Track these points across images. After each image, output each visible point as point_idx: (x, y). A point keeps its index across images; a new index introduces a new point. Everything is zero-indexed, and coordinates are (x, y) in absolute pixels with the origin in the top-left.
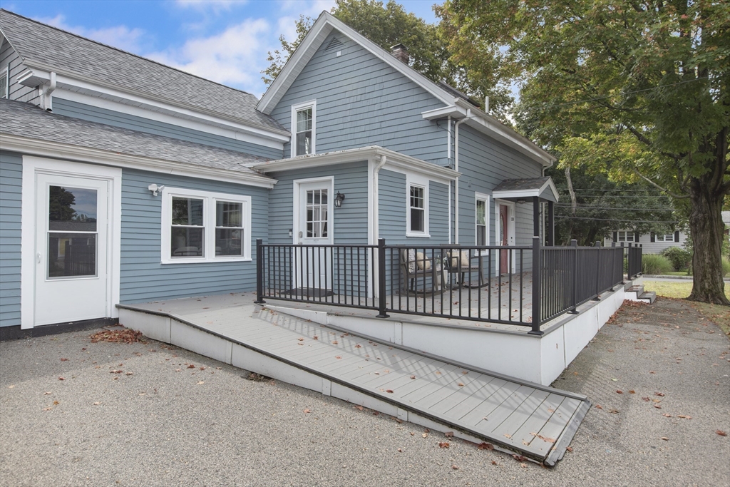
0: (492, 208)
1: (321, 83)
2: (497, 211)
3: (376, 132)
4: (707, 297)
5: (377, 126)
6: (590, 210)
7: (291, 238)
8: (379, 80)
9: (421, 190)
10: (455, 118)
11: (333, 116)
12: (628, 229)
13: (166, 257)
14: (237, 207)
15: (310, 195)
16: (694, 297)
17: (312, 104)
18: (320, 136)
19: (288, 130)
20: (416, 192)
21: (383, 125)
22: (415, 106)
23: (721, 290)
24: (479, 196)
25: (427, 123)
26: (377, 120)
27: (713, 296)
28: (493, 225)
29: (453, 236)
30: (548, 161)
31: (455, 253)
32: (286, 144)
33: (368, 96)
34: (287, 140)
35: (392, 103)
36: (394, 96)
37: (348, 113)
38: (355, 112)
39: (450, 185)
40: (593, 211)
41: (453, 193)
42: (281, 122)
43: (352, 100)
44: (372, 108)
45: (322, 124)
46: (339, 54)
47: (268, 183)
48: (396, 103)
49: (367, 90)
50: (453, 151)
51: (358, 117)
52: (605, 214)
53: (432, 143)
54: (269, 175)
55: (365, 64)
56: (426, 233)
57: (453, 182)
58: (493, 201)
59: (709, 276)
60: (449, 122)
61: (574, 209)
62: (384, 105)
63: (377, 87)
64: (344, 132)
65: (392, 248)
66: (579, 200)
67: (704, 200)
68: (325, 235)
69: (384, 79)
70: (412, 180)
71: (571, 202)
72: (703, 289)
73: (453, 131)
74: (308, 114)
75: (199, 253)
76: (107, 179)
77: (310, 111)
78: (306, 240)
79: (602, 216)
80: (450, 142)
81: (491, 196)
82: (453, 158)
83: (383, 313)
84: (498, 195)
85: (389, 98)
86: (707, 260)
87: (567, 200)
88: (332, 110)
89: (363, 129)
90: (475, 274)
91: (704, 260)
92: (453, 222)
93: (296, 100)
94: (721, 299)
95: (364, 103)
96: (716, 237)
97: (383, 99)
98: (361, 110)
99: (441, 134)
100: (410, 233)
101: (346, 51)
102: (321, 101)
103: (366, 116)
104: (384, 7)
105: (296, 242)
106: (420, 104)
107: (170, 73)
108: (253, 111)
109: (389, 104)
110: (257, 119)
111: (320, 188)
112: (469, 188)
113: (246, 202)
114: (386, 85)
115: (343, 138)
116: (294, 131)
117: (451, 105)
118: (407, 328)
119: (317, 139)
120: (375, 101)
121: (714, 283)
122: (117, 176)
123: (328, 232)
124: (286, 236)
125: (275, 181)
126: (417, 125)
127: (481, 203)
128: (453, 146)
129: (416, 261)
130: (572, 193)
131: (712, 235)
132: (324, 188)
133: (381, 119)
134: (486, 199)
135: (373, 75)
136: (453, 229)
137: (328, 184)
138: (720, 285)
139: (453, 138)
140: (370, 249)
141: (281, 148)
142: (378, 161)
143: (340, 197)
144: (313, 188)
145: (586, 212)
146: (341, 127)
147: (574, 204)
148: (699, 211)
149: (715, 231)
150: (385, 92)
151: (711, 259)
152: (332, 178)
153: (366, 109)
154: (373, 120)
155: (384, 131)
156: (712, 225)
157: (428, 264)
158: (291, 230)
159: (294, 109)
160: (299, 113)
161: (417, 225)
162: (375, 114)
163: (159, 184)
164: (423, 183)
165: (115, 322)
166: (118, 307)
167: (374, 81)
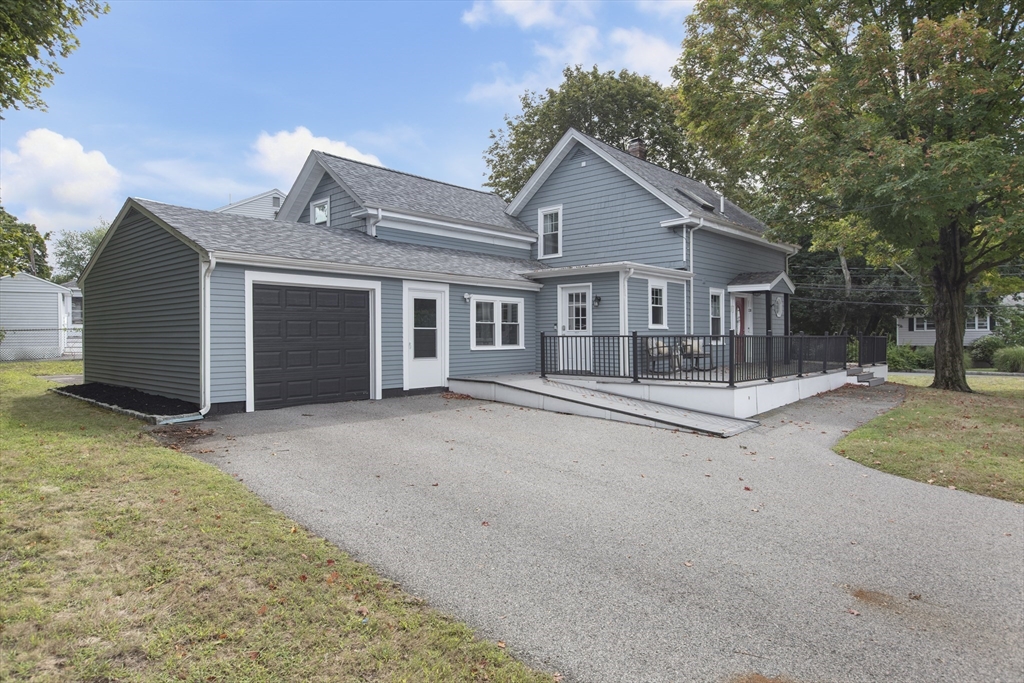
0: (727, 301)
1: (566, 190)
2: (733, 303)
3: (619, 236)
4: (947, 385)
5: (620, 230)
6: (868, 293)
7: (556, 331)
8: (621, 190)
9: (661, 290)
10: (690, 226)
11: (579, 220)
12: (918, 315)
13: (474, 347)
14: (515, 307)
15: (571, 296)
16: (935, 385)
17: (559, 209)
18: (566, 238)
19: (535, 232)
20: (657, 293)
21: (626, 230)
22: (654, 214)
23: (962, 379)
24: (713, 291)
25: (666, 230)
26: (619, 225)
27: (952, 384)
28: (728, 317)
29: (689, 328)
30: (792, 250)
31: (689, 342)
32: (534, 245)
33: (611, 204)
34: (534, 240)
35: (634, 211)
36: (635, 205)
37: (593, 218)
38: (599, 217)
39: (685, 284)
40: (872, 294)
41: (689, 291)
42: (528, 224)
43: (596, 206)
44: (614, 215)
45: (568, 228)
46: (584, 164)
47: (535, 287)
48: (638, 211)
49: (611, 198)
50: (688, 255)
51: (602, 222)
52: (886, 297)
53: (670, 247)
54: (536, 280)
55: (613, 180)
56: (664, 326)
57: (688, 282)
58: (728, 295)
59: (949, 364)
60: (685, 230)
61: (848, 292)
62: (626, 213)
63: (619, 196)
64: (589, 235)
65: (642, 337)
66: (856, 281)
67: (945, 289)
68: (584, 328)
69: (626, 189)
70: (653, 283)
71: (844, 282)
72: (943, 377)
73: (688, 237)
74: (554, 217)
75: (492, 343)
76: (441, 292)
77: (557, 214)
78: (568, 332)
79: (883, 299)
80: (685, 248)
81: (726, 290)
82: (688, 260)
83: (636, 380)
84: (732, 289)
85: (630, 206)
86: (947, 349)
87: (840, 281)
88: (578, 215)
89: (607, 233)
90: (708, 360)
91: (944, 349)
92: (689, 315)
93: (544, 204)
94: (960, 387)
95: (608, 210)
96: (957, 325)
97: (625, 207)
98: (605, 216)
99: (678, 240)
100: (652, 326)
101: (590, 163)
102: (567, 206)
103: (609, 221)
104: (616, 76)
105: (560, 334)
106: (659, 213)
107: (436, 187)
108: (503, 215)
109: (631, 212)
110: (509, 224)
111: (580, 291)
112: (703, 283)
113: (520, 302)
114: (628, 195)
115: (589, 240)
116: (541, 232)
117: (686, 216)
118: (652, 388)
119: (564, 241)
120: (618, 208)
121: (955, 371)
122: (446, 289)
123: (587, 325)
124: (552, 329)
125: (541, 286)
126: (656, 231)
127: (715, 298)
128: (688, 250)
129: (658, 347)
130: (846, 272)
131: (953, 324)
132: (583, 291)
133: (624, 224)
134: (721, 293)
135: (616, 185)
136: (688, 321)
137: (588, 289)
138: (960, 374)
139: (688, 243)
140: (621, 339)
141: (529, 248)
142: (627, 272)
143: (597, 299)
144: (574, 292)
145: (863, 295)
146: (586, 230)
147: (849, 286)
148: (941, 301)
149: (956, 319)
150: (627, 201)
151: (951, 347)
152: (590, 284)
153: (610, 216)
154: (616, 226)
155: (626, 235)
156: (952, 314)
157: (666, 350)
158: (556, 325)
159: (541, 213)
160: (545, 216)
161: (657, 319)
162: (618, 220)
163: (470, 293)
164: (662, 285)
165: (446, 389)
166: (448, 379)
167: (617, 191)
